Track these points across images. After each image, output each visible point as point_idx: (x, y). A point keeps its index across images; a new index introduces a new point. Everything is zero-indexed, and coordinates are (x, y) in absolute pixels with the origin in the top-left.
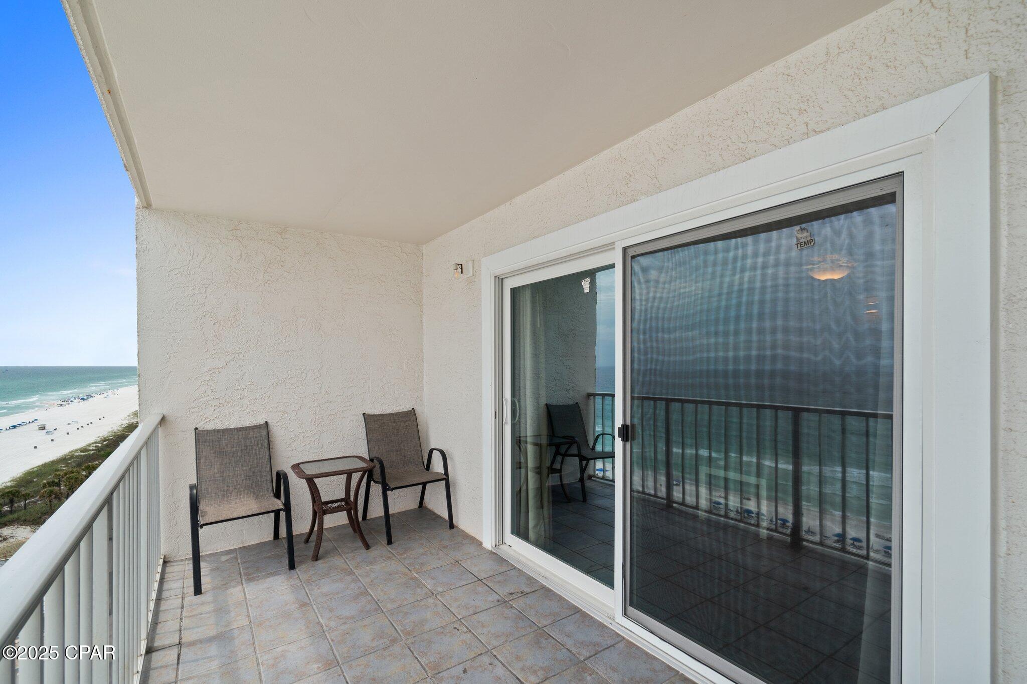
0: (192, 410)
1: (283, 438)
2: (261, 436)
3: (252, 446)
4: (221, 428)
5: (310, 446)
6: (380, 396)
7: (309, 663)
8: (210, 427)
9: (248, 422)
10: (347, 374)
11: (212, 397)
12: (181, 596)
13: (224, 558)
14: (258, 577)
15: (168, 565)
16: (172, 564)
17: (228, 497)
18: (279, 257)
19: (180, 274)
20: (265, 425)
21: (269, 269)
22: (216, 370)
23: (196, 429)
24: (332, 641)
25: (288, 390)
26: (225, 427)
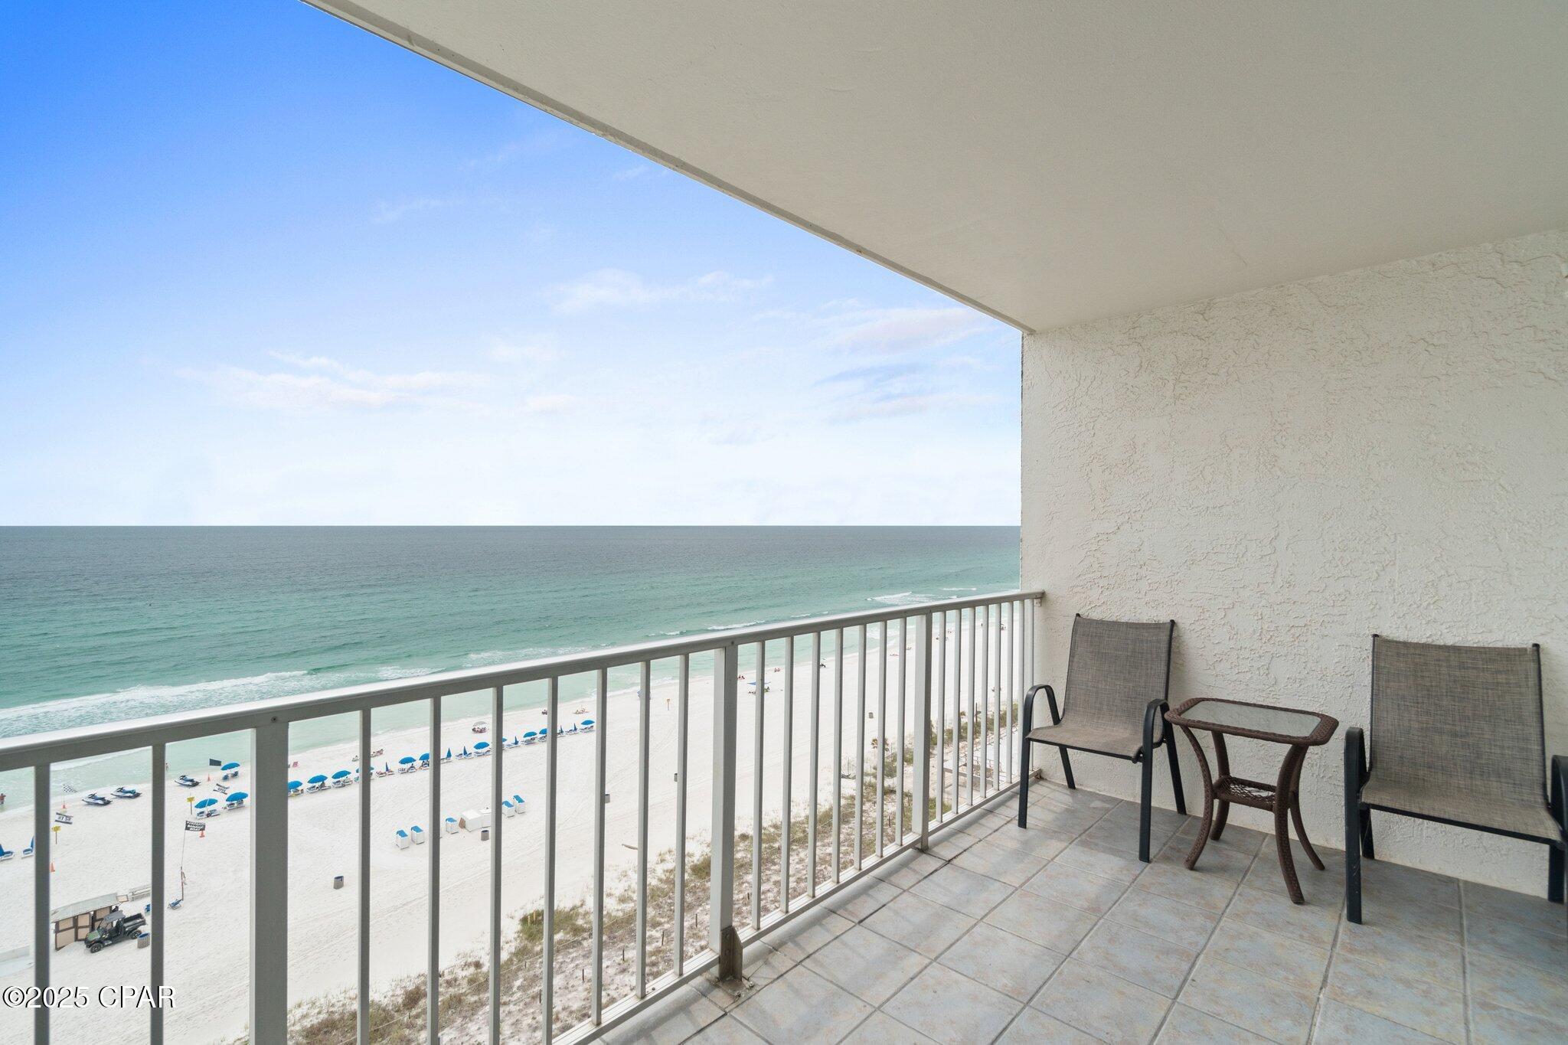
0: (1075, 590)
1: (1200, 652)
2: (1159, 642)
3: (1143, 653)
4: (1110, 620)
5: (1249, 675)
6: (1425, 604)
7: (1005, 972)
8: (1095, 615)
9: (1146, 616)
10: (1335, 550)
11: (1099, 574)
12: (1009, 819)
13: (1097, 804)
14: (1096, 845)
15: (1041, 782)
16: (1047, 784)
17: (1099, 718)
18: (1200, 353)
19: (1064, 409)
20: (1169, 626)
21: (1183, 376)
22: (1104, 537)
23: (1078, 615)
24: (1060, 974)
25: (1212, 572)
26: (1114, 619)
